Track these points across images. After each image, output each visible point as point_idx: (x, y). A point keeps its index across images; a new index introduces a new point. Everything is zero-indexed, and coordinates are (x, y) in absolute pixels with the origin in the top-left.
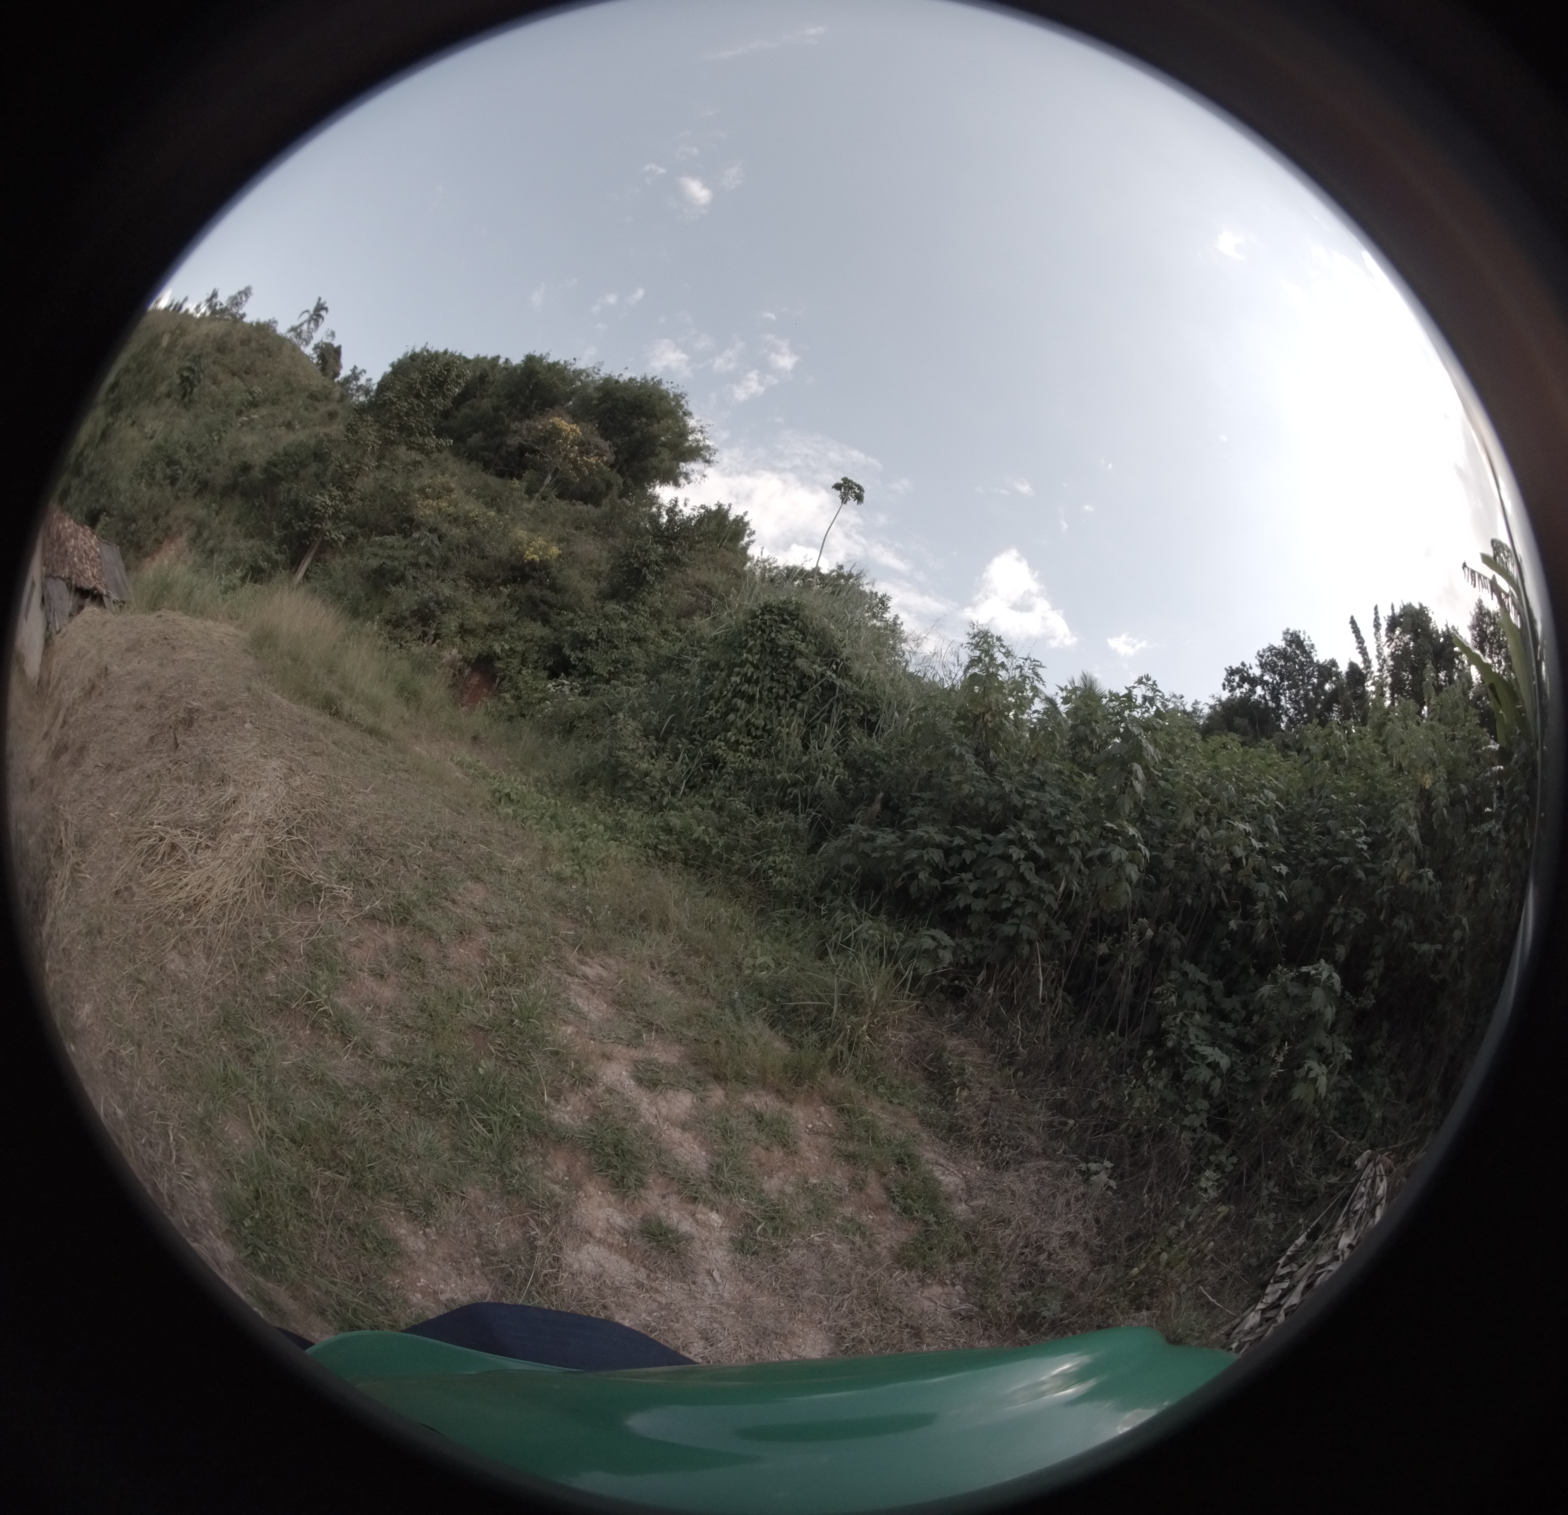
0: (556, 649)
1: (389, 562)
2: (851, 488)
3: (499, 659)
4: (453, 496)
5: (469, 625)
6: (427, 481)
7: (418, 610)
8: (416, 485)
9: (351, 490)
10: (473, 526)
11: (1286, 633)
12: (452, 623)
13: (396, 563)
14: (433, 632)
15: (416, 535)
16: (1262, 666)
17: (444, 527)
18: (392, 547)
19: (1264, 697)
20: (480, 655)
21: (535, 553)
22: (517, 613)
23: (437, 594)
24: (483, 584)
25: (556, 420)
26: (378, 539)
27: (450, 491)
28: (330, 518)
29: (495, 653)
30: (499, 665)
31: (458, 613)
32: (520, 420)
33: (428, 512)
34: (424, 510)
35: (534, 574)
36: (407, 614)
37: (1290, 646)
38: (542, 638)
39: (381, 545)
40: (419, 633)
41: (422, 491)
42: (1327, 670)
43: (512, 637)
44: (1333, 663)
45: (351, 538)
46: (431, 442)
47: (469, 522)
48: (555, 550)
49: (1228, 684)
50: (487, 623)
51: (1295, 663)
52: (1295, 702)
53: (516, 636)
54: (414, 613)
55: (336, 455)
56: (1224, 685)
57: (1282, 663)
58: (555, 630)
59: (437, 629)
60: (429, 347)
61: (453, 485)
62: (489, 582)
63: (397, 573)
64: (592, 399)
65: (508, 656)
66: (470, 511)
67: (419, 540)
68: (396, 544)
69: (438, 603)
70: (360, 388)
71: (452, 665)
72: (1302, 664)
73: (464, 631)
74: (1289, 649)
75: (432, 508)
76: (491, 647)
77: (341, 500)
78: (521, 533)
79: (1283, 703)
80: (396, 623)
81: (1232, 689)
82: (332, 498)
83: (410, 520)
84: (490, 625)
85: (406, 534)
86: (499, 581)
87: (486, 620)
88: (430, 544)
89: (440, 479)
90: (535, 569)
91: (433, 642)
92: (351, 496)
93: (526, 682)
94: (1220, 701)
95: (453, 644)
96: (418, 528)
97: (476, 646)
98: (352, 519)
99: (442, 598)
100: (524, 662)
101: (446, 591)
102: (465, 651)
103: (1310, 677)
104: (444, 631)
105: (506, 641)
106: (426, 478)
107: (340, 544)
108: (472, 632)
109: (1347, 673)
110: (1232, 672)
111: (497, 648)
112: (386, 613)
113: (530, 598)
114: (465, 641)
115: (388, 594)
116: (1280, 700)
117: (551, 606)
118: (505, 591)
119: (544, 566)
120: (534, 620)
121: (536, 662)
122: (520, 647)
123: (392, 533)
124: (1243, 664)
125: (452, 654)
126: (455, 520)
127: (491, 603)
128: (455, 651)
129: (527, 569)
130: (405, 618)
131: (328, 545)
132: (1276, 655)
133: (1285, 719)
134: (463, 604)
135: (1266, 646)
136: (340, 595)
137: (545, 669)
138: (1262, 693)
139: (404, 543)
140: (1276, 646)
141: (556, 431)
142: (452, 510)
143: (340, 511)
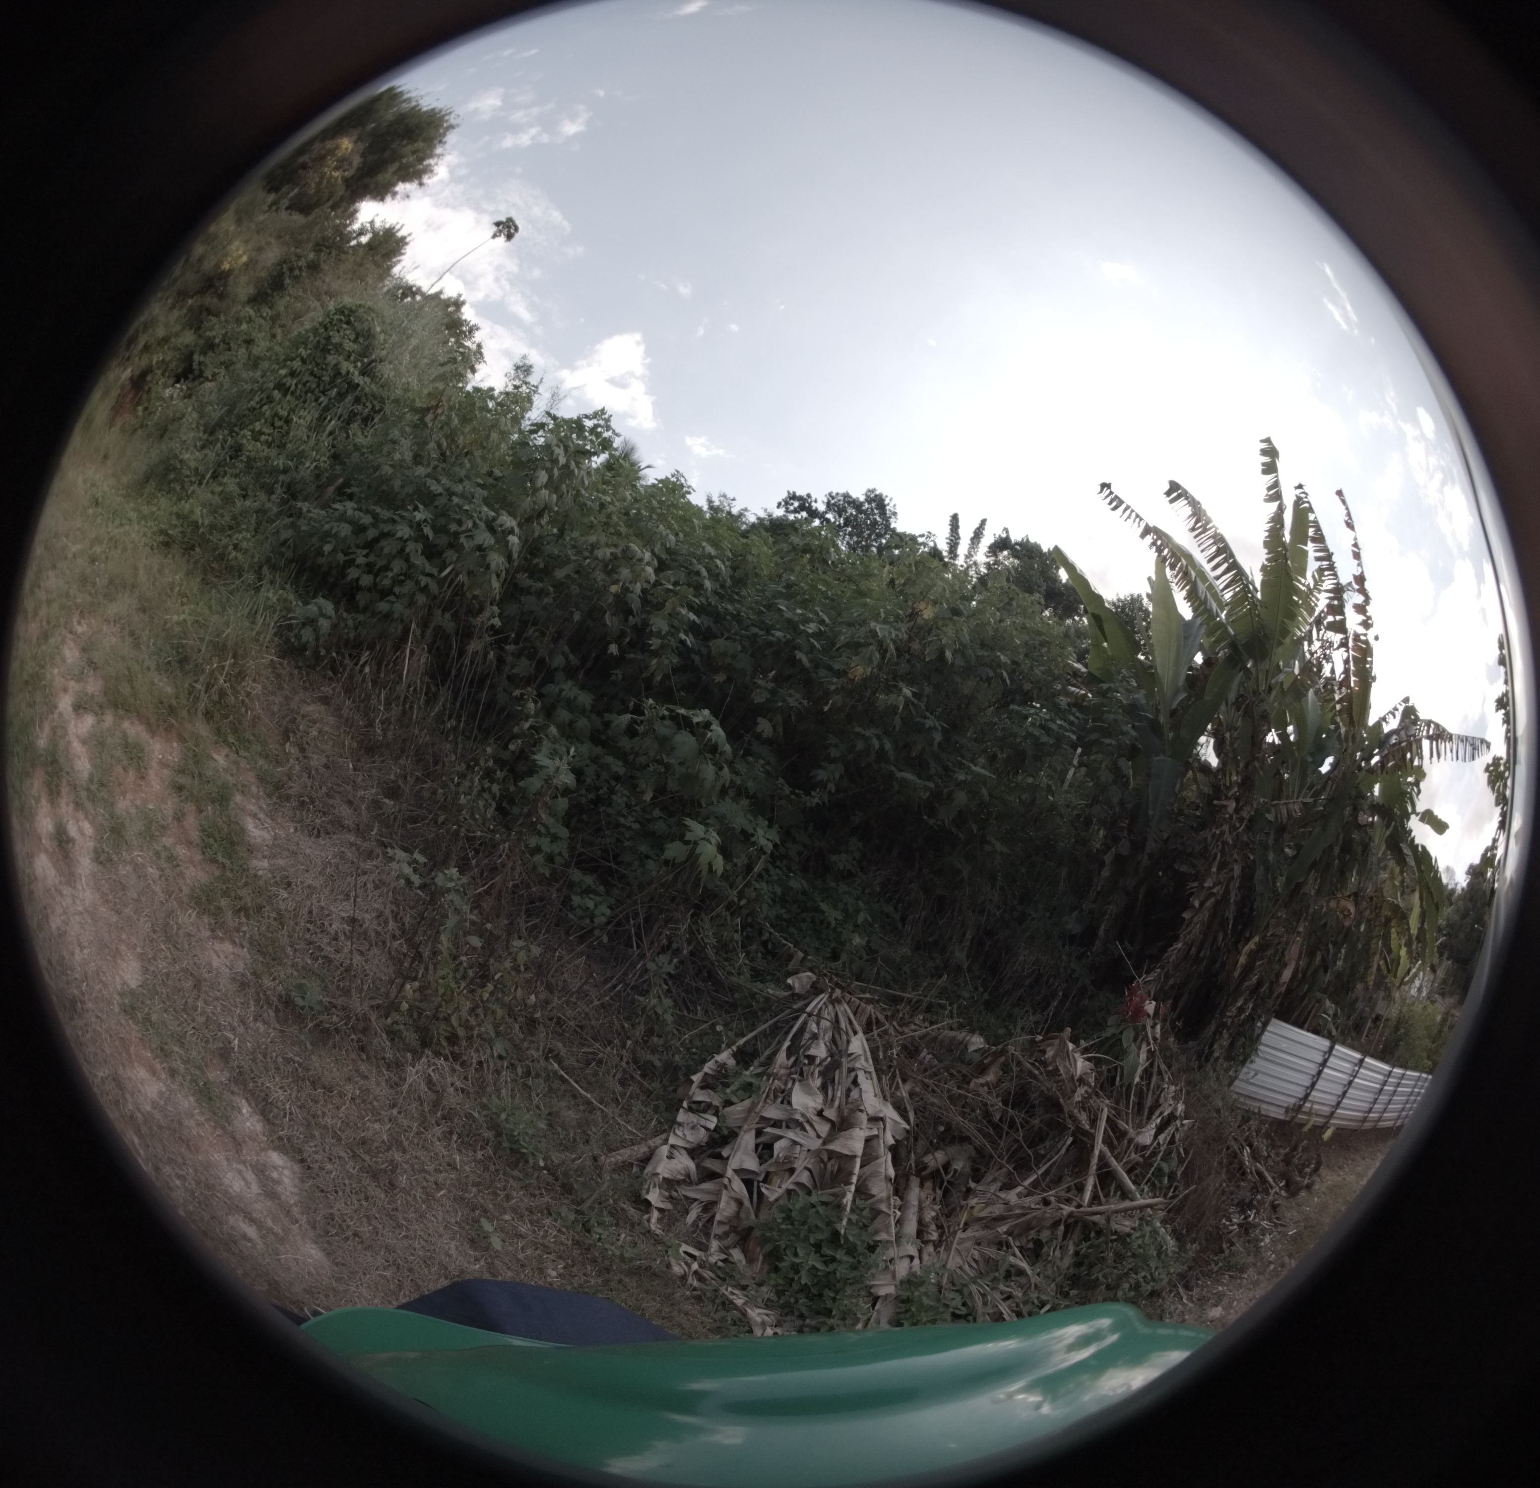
0: (190, 356)
3: (151, 371)
11: (871, 491)
29: (151, 366)
30: (149, 378)
35: (217, 283)
43: (169, 348)
48: (244, 259)
53: (172, 346)
58: (199, 336)
74: (867, 505)
84: (162, 339)
90: (220, 278)
93: (157, 392)
105: (164, 353)
117: (209, 314)
118: (190, 302)
119: (228, 274)
120: (191, 328)
121: (172, 370)
122: (169, 357)
132: (849, 503)
140: (854, 496)
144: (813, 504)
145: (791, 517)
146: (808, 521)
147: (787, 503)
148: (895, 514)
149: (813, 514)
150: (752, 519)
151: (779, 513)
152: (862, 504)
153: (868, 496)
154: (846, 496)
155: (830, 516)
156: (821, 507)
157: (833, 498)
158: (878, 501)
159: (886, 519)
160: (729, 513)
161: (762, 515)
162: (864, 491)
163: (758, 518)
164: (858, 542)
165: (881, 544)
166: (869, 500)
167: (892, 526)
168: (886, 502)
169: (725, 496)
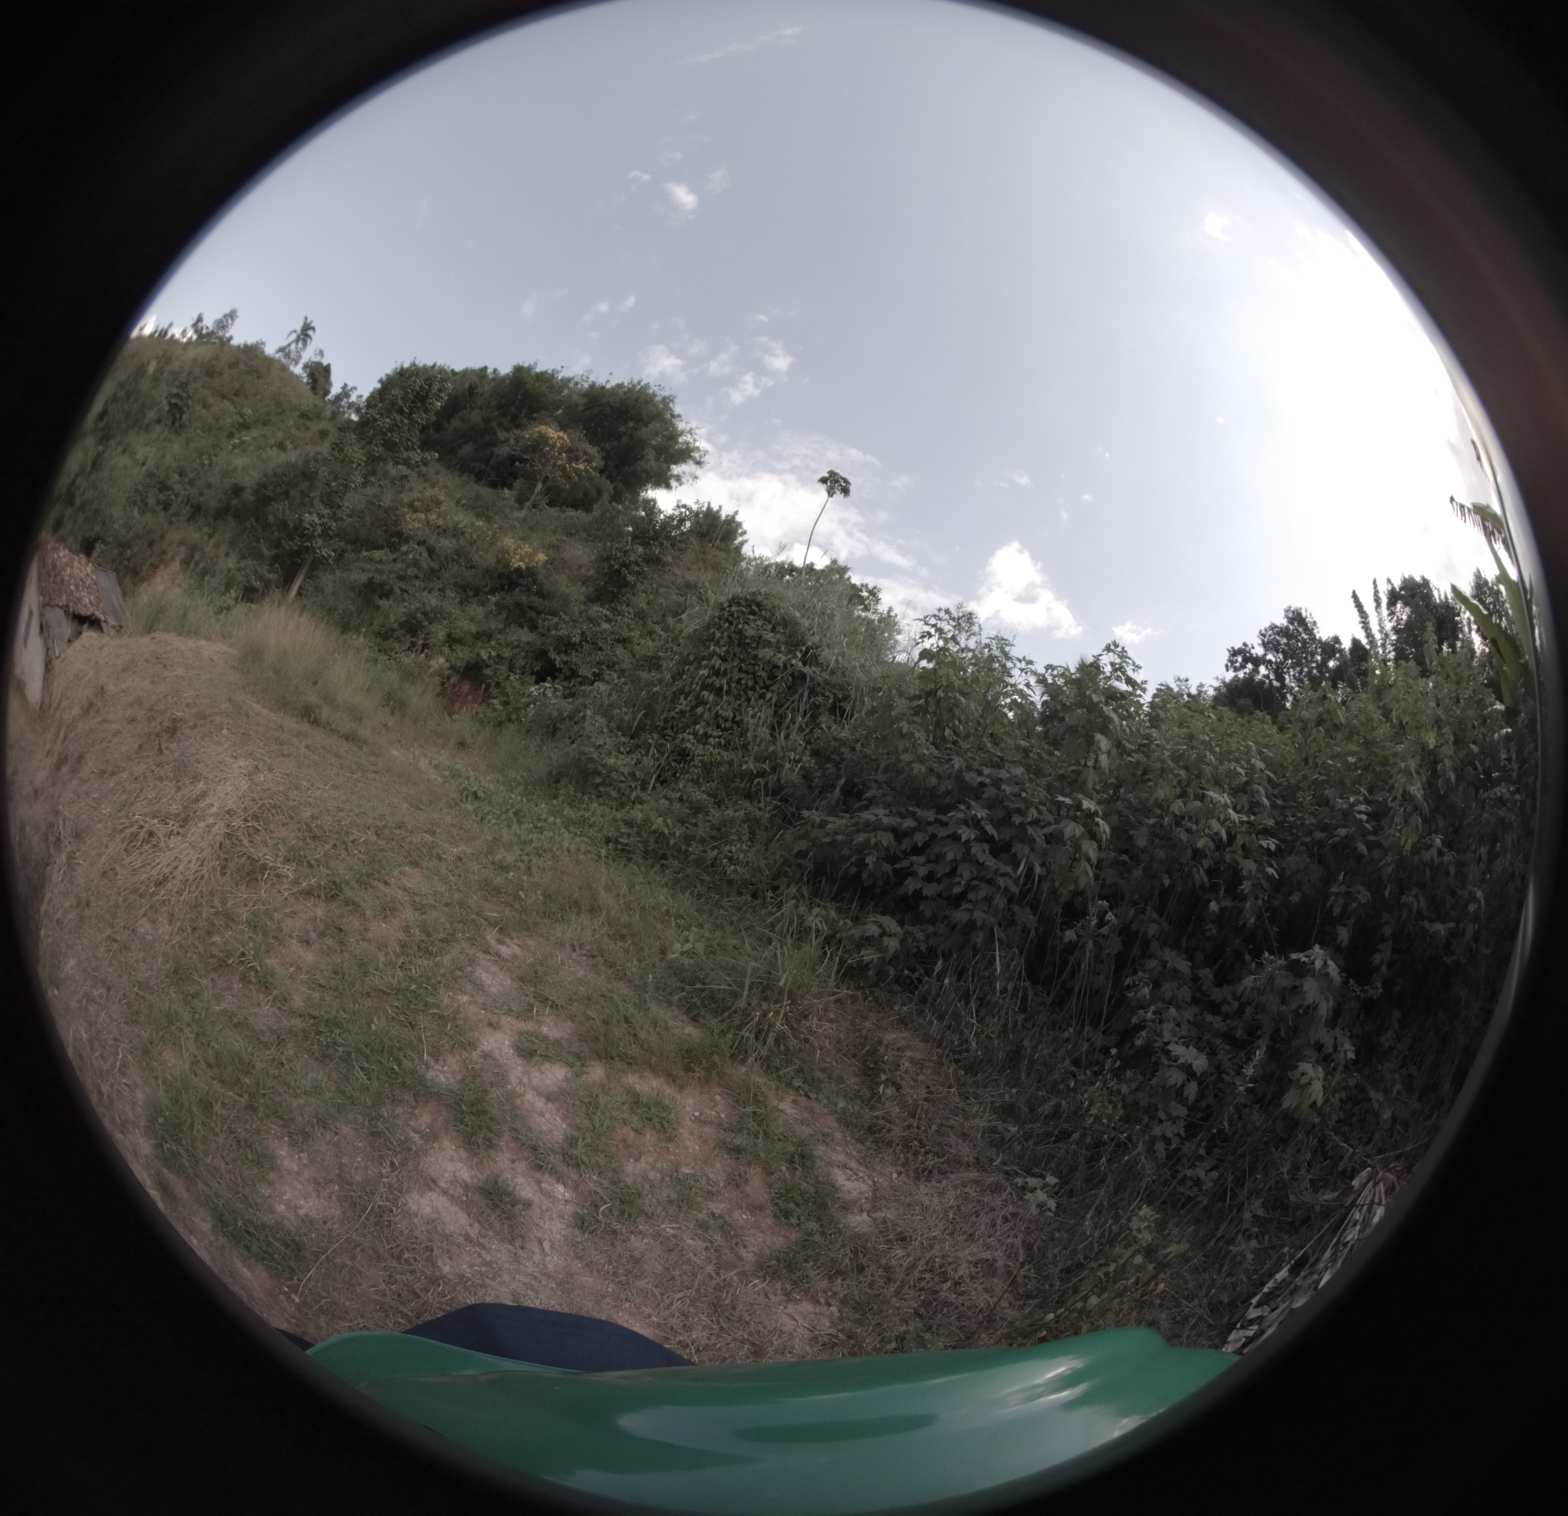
0: (542, 654)
1: (378, 576)
2: (837, 481)
3: (487, 666)
4: (443, 508)
5: (457, 633)
6: (415, 495)
7: (406, 622)
8: (406, 500)
9: (339, 507)
10: (461, 538)
11: (1287, 611)
12: (439, 632)
13: (385, 577)
14: (421, 642)
15: (404, 548)
16: (1264, 645)
17: (432, 540)
18: (381, 561)
19: (1267, 677)
20: (468, 663)
21: (521, 560)
22: (506, 619)
23: (424, 604)
24: (471, 594)
25: (543, 428)
26: (365, 554)
27: (439, 503)
28: (319, 536)
29: (484, 661)
30: (488, 672)
31: (445, 622)
32: (507, 430)
33: (417, 525)
34: (413, 523)
35: (521, 581)
36: (395, 626)
37: (1292, 624)
38: (528, 643)
39: (371, 559)
40: (408, 645)
41: (411, 505)
42: (1331, 648)
43: (500, 644)
44: (1336, 640)
45: (341, 554)
46: (416, 456)
47: (457, 533)
48: (541, 557)
49: (1231, 664)
50: (474, 631)
51: (1298, 641)
52: (1299, 680)
53: (503, 642)
54: (402, 625)
55: (324, 472)
56: (1227, 666)
57: (1285, 641)
58: (543, 635)
59: (425, 639)
60: (417, 363)
61: (442, 498)
62: (477, 592)
63: (387, 587)
64: (577, 405)
65: (496, 663)
66: (458, 523)
67: (407, 553)
68: (384, 558)
69: (425, 614)
70: (351, 405)
71: (440, 673)
72: (1304, 642)
73: (452, 640)
74: (1291, 627)
75: (419, 521)
76: (478, 654)
77: (330, 518)
78: (508, 542)
79: (1287, 681)
80: (385, 635)
81: (1236, 670)
82: (321, 516)
83: (400, 534)
84: (478, 633)
85: (394, 548)
86: (487, 589)
87: (473, 628)
88: (418, 557)
89: (429, 492)
90: (522, 577)
91: (422, 651)
92: (339, 513)
93: (514, 688)
94: (1224, 682)
95: (442, 653)
96: (407, 541)
97: (463, 655)
98: (341, 535)
99: (429, 609)
100: (511, 669)
101: (433, 601)
102: (453, 660)
103: (1313, 654)
104: (432, 641)
105: (493, 648)
106: (416, 491)
107: (331, 561)
108: (460, 641)
109: (1351, 650)
110: (1234, 653)
111: (484, 655)
112: (376, 627)
113: (518, 605)
114: (452, 650)
115: (378, 608)
116: (1284, 679)
117: (539, 613)
118: (493, 599)
119: (531, 572)
120: (522, 627)
121: (524, 667)
122: (507, 653)
123: (381, 547)
124: (1245, 644)
125: (439, 662)
126: (442, 531)
127: (478, 611)
128: (442, 660)
129: (514, 576)
130: (394, 630)
131: (319, 564)
132: (1278, 634)
133: (1290, 697)
134: (450, 614)
135: (1267, 625)
136: (331, 611)
137: (532, 674)
138: (1266, 672)
139: (392, 557)
140: (1278, 624)
141: (543, 439)
142: (441, 522)
143: (330, 528)
144: (1253, 651)
145: (1241, 675)
146: (1256, 671)
147: (1232, 662)
148: (1315, 623)
149: (1257, 661)
150: (1211, 692)
151: (1229, 676)
152: (1287, 628)
153: (1286, 617)
154: (1273, 627)
155: (1270, 657)
156: (1259, 651)
157: (1264, 635)
158: (1297, 618)
159: (1310, 632)
160: (1189, 695)
161: (1217, 684)
162: (1283, 614)
163: (1216, 689)
164: (1300, 673)
165: (1317, 662)
166: (1291, 621)
167: (1318, 637)
168: (1304, 614)
169: (1179, 679)
